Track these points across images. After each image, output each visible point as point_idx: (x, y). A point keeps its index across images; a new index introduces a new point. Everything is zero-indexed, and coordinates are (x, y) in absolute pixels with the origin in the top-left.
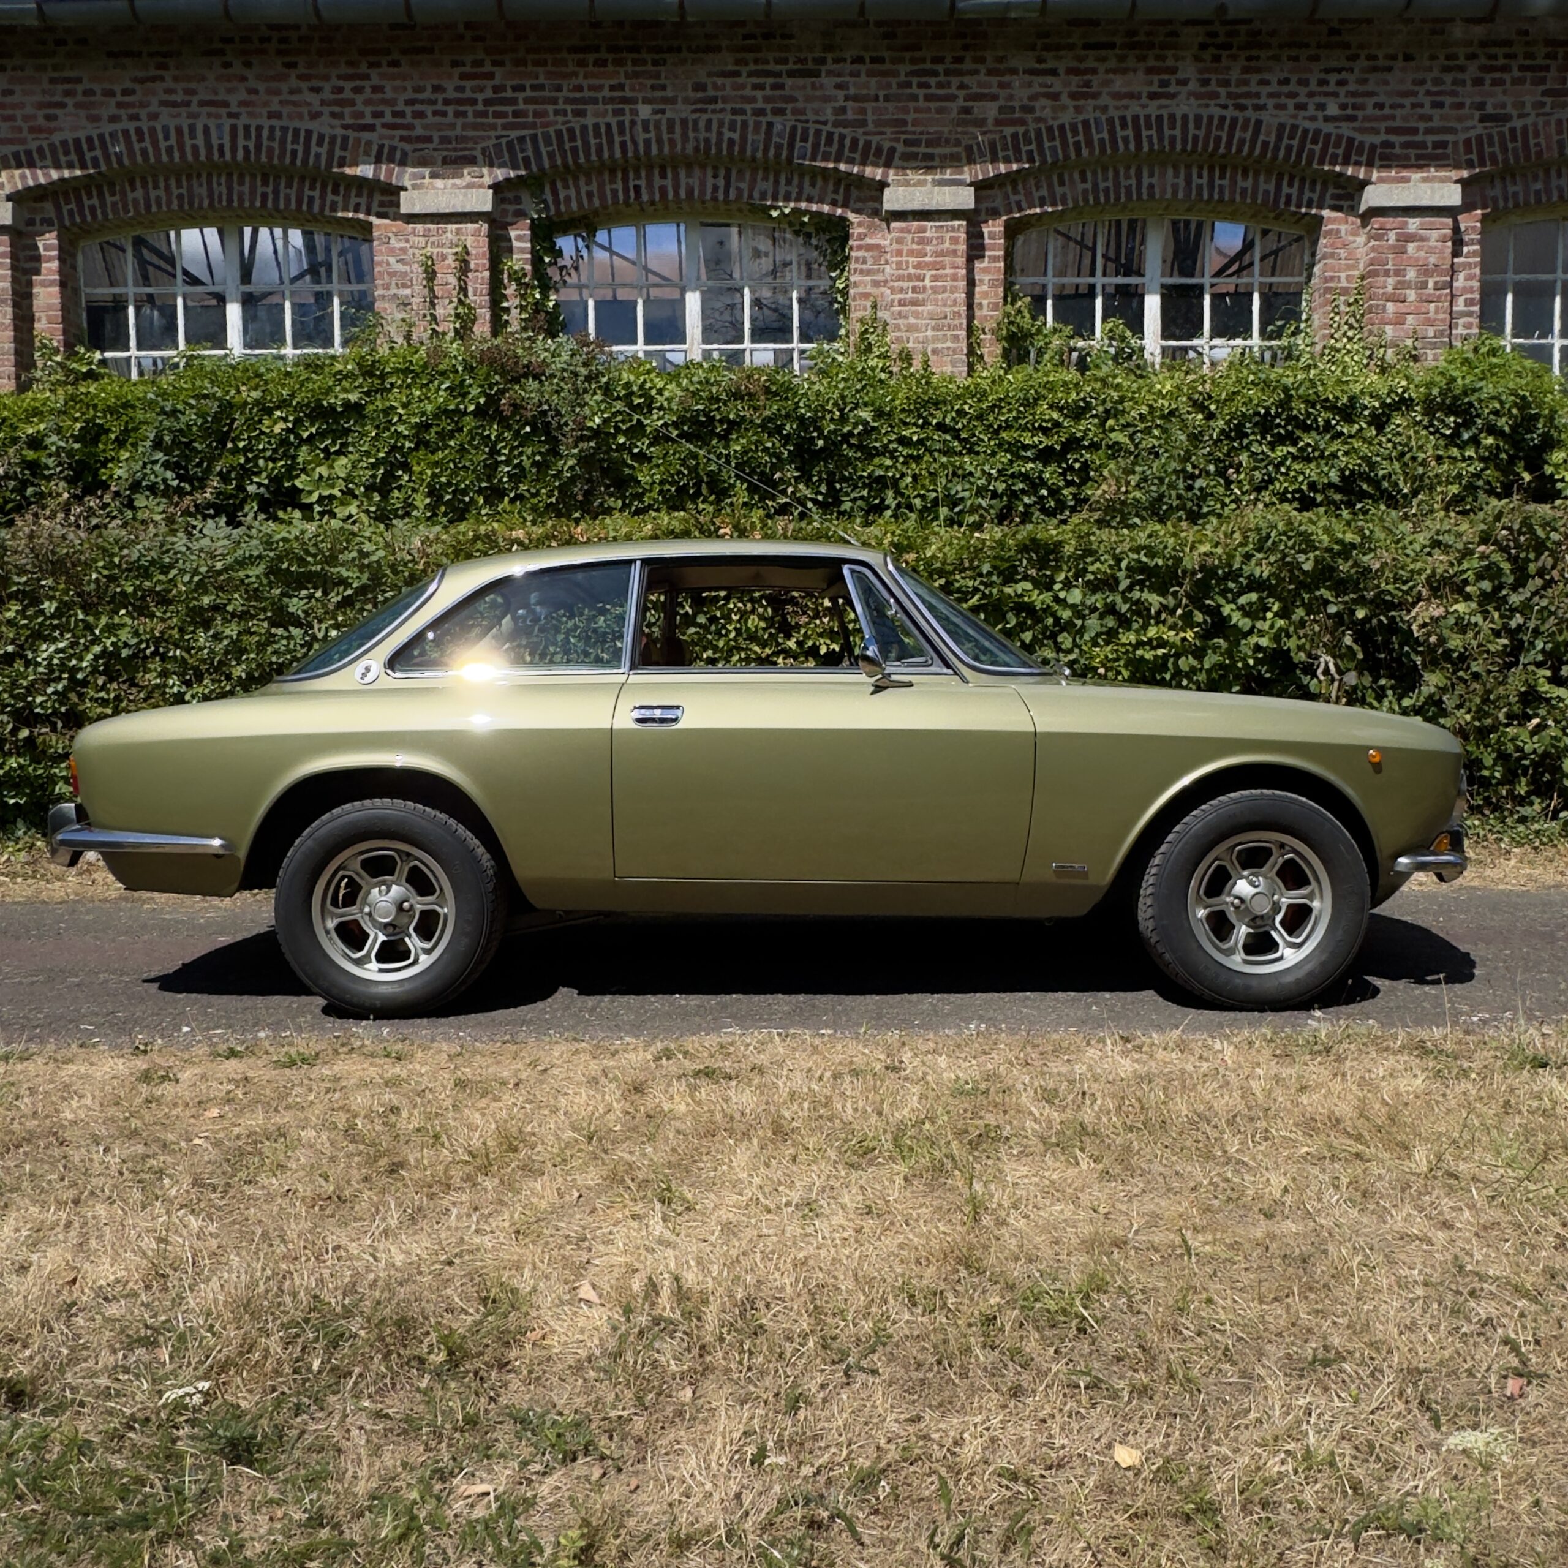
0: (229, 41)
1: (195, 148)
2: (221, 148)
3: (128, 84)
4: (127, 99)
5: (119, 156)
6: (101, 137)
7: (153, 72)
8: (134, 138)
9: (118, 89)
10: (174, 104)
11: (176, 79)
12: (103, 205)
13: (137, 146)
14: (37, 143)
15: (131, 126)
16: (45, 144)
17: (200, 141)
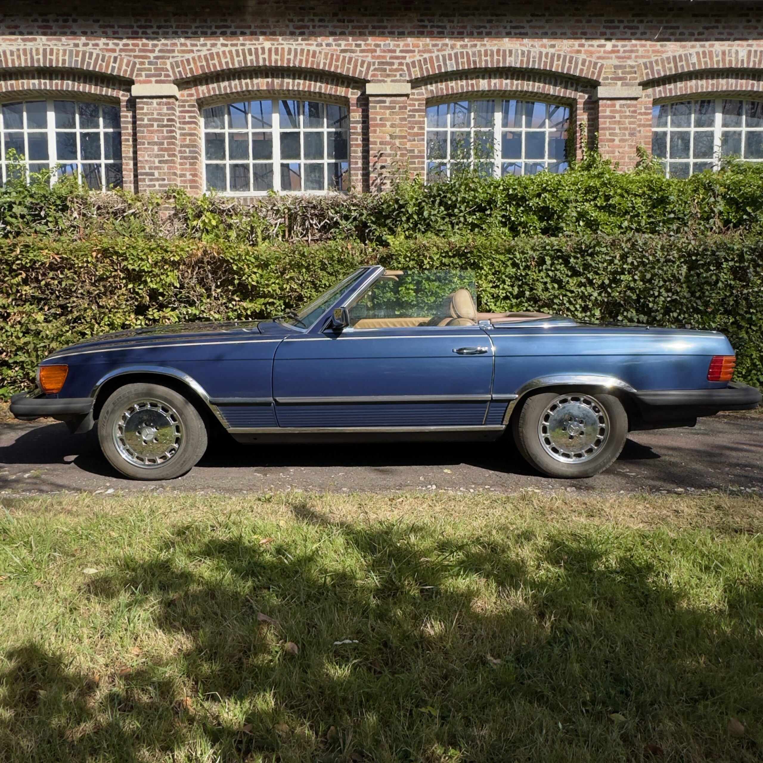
0: (751, 9)
1: (730, 61)
2: (743, 61)
3: (701, 30)
4: (700, 37)
5: (694, 64)
6: (686, 55)
7: (713, 24)
8: (701, 56)
9: (696, 32)
10: (722, 40)
11: (724, 28)
12: (676, 88)
13: (702, 60)
14: (656, 58)
15: (701, 50)
16: (659, 58)
17: (733, 59)
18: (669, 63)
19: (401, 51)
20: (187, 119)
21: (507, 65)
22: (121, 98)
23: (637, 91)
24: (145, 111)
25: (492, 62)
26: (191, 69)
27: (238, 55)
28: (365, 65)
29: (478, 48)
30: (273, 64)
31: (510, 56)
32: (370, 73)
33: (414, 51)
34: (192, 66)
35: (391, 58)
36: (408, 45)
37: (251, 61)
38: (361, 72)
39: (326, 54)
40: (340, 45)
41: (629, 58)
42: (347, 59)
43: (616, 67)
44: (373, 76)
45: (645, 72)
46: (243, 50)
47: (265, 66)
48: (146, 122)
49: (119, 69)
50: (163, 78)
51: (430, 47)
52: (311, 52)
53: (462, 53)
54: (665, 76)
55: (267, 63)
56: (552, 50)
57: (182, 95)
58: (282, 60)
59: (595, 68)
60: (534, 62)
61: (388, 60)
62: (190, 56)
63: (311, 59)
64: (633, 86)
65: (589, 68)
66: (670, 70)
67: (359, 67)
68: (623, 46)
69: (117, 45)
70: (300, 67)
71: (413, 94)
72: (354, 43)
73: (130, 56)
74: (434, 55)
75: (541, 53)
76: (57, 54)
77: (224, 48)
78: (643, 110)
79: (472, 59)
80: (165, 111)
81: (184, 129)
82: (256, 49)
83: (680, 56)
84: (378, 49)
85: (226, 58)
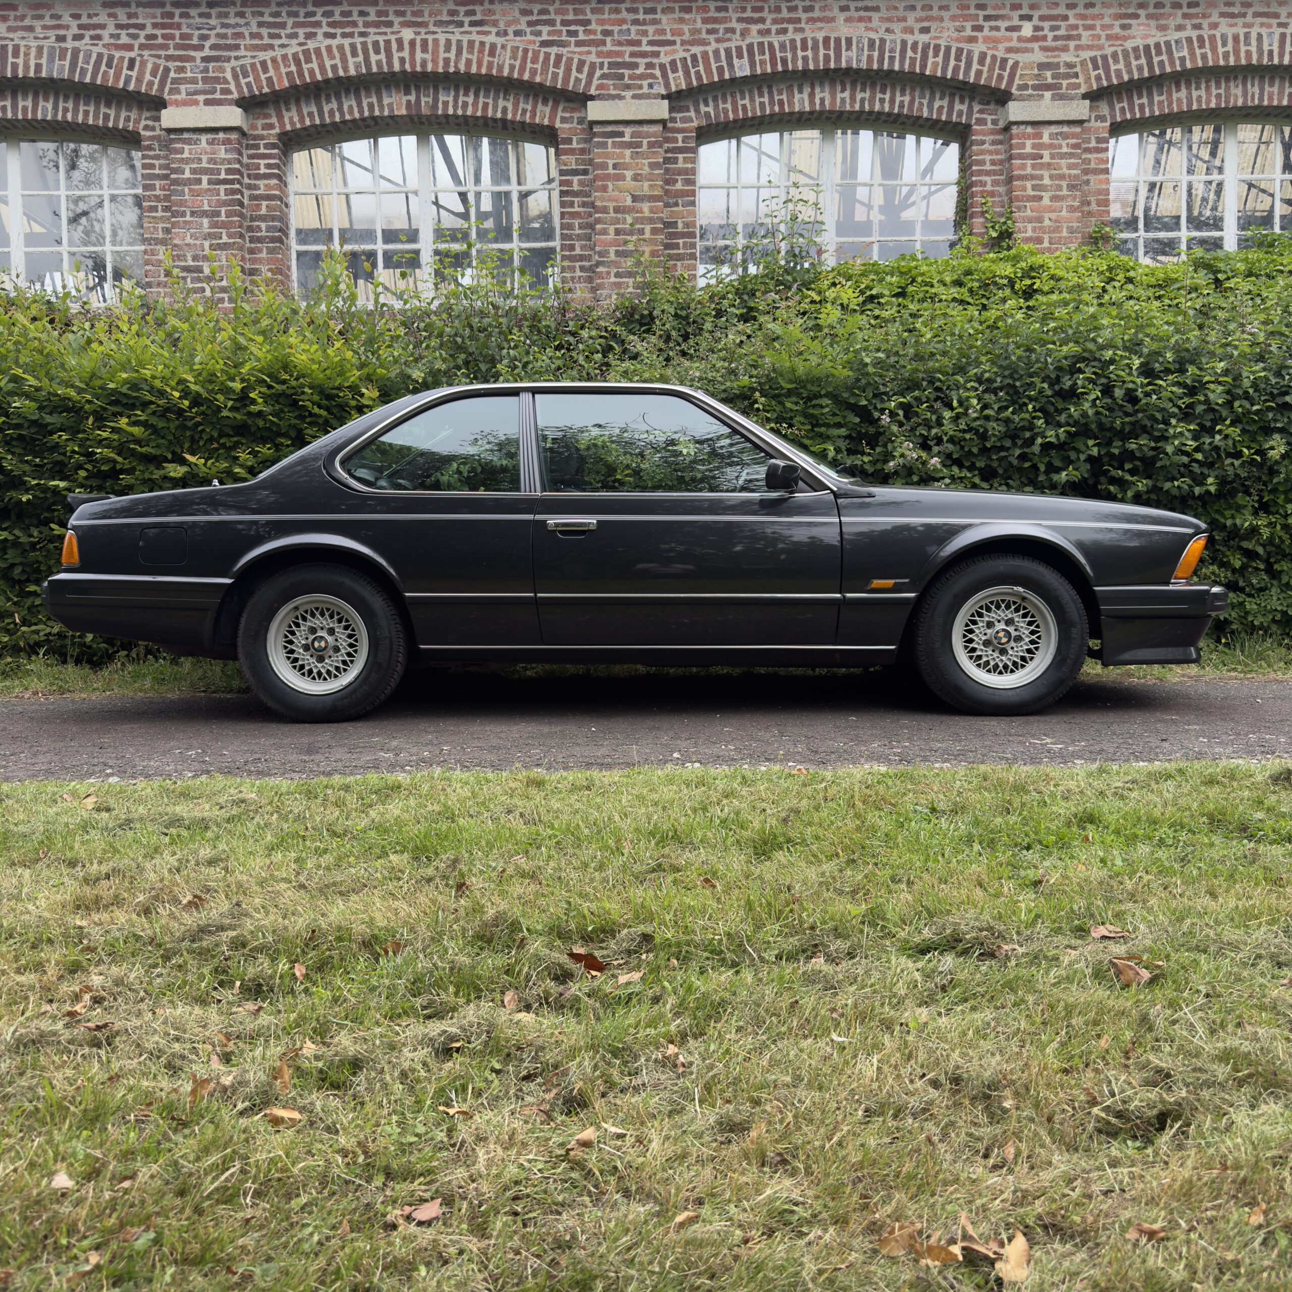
1: (1248, 54)
2: (1271, 53)
4: (1192, 11)
5: (1183, 59)
6: (1167, 43)
8: (1196, 44)
10: (1232, 16)
12: (1151, 103)
13: (1198, 52)
14: (1113, 49)
15: (1194, 34)
16: (1119, 49)
17: (1253, 48)
18: (1137, 58)
19: (651, 43)
20: (263, 170)
21: (844, 65)
22: (143, 133)
23: (1080, 109)
24: (186, 155)
25: (816, 60)
26: (269, 80)
27: (354, 54)
28: (586, 69)
29: (790, 35)
30: (418, 69)
31: (849, 48)
32: (595, 82)
33: (673, 43)
34: (272, 73)
35: (632, 55)
36: (663, 32)
37: (379, 63)
38: (578, 80)
39: (515, 49)
40: (539, 33)
41: (1065, 49)
42: (552, 58)
43: (1042, 66)
44: (599, 87)
45: (1093, 74)
46: (364, 44)
47: (404, 72)
48: (187, 175)
49: (139, 80)
50: (218, 96)
51: (704, 35)
52: (487, 46)
53: (761, 45)
54: (1131, 81)
55: (408, 67)
56: (923, 38)
57: (254, 127)
58: (435, 61)
59: (1003, 68)
60: (892, 59)
61: (627, 59)
62: (266, 56)
63: (486, 59)
64: (1072, 99)
65: (991, 69)
66: (1139, 68)
67: (574, 73)
68: (1053, 28)
69: (135, 37)
70: (468, 74)
71: (673, 120)
72: (564, 29)
73: (159, 57)
74: (710, 49)
75: (904, 43)
76: (27, 55)
77: (329, 41)
78: (1093, 144)
79: (778, 55)
80: (222, 154)
81: (256, 187)
82: (388, 43)
83: (1157, 45)
84: (608, 39)
85: (332, 58)
